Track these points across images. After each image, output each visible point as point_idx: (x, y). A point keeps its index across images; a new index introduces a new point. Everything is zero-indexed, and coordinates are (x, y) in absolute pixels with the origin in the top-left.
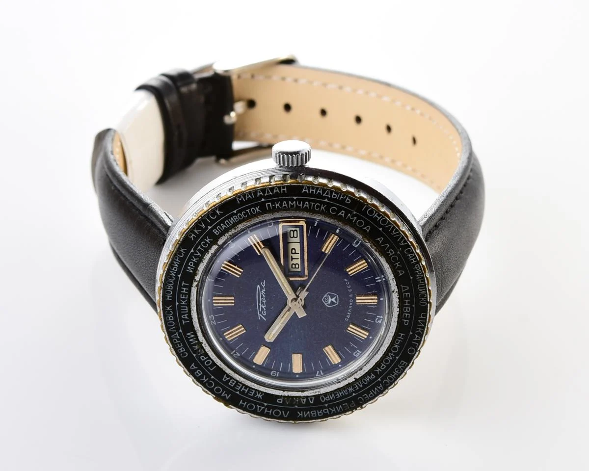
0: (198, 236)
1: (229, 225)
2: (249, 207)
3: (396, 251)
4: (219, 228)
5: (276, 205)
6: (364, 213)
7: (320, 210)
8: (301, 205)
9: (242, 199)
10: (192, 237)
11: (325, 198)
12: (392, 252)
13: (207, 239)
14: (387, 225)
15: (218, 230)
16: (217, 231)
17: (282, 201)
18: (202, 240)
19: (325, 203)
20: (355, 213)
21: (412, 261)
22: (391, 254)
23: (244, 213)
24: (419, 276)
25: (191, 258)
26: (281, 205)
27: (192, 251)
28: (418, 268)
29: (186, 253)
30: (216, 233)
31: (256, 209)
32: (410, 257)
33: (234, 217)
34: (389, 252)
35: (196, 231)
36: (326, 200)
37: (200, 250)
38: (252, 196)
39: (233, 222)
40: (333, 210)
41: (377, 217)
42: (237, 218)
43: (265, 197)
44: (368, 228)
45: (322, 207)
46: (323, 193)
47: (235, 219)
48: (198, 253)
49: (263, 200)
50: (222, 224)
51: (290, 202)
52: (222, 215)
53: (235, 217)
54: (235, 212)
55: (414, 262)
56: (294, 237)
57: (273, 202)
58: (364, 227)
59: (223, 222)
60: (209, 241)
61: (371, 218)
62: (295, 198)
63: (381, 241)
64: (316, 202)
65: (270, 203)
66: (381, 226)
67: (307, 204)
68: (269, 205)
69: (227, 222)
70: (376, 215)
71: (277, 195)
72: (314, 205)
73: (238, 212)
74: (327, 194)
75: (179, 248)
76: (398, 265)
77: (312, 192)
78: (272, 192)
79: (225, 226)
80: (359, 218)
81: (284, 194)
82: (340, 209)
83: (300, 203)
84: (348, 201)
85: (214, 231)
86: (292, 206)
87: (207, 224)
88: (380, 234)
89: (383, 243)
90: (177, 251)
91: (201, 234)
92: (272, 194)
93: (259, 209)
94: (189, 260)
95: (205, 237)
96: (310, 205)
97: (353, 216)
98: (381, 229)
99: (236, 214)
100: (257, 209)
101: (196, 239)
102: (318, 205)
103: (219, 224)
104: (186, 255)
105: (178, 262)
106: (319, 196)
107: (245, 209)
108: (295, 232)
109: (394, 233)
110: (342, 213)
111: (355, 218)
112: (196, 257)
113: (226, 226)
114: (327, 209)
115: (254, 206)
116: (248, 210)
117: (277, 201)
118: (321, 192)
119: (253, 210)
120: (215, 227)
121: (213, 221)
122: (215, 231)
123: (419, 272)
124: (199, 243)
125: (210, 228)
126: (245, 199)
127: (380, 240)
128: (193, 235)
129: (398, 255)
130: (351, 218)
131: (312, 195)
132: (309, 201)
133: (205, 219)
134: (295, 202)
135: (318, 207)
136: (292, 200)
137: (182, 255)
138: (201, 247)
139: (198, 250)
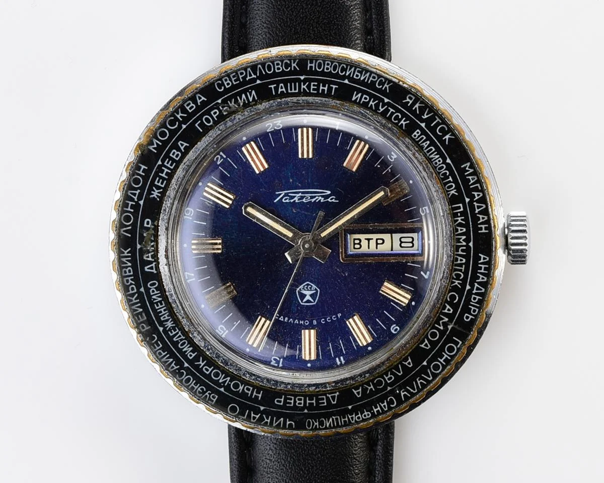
0: (410, 109)
1: (428, 152)
2: (455, 181)
3: (391, 385)
4: (423, 138)
5: (459, 219)
6: (449, 340)
7: (453, 278)
8: (460, 253)
9: (468, 171)
10: (408, 100)
11: (472, 285)
12: (390, 379)
13: (405, 121)
14: (431, 371)
15: (419, 136)
16: (417, 135)
17: (466, 226)
18: (404, 115)
19: (464, 285)
20: (450, 327)
21: (376, 407)
22: (386, 378)
23: (446, 173)
24: (352, 418)
25: (376, 98)
26: (460, 225)
27: (386, 100)
28: (365, 416)
29: (383, 92)
30: (415, 133)
31: (453, 190)
32: (382, 405)
33: (440, 159)
34: (389, 376)
35: (417, 106)
36: (468, 287)
37: (387, 111)
38: (472, 184)
39: (432, 158)
40: (453, 297)
41: (444, 358)
42: (438, 163)
43: (471, 203)
44: (426, 345)
45: (457, 282)
46: (479, 283)
47: (437, 161)
48: (382, 108)
49: (467, 200)
50: (428, 142)
51: (464, 237)
52: (443, 142)
53: (439, 161)
54: (448, 161)
55: (375, 410)
56: (401, 242)
57: (464, 213)
58: (428, 340)
59: (432, 143)
60: (402, 124)
61: (442, 349)
62: (471, 244)
63: (406, 363)
64: (466, 273)
65: (462, 209)
66: (429, 363)
67: (461, 260)
68: (459, 208)
69: (431, 149)
70: (446, 356)
71: (475, 219)
72: (461, 271)
73: (448, 165)
74: (478, 289)
75: (390, 81)
76: (369, 388)
77: (481, 268)
78: (480, 213)
79: (426, 146)
80: (442, 333)
81: (476, 229)
82: (455, 307)
83: (462, 251)
84: (467, 318)
85: (418, 130)
86: (458, 240)
87: (428, 121)
88: (416, 362)
89: (404, 367)
90: (386, 79)
91: (413, 112)
92: (477, 212)
93: (453, 194)
94: (371, 96)
95: (408, 118)
96: (461, 265)
97: (445, 325)
98: (425, 363)
99: (444, 162)
100: (453, 192)
101: (405, 105)
102: (460, 275)
103: (429, 138)
104: (379, 91)
105: (368, 80)
106: (475, 277)
107: (452, 174)
108: (411, 245)
109: (419, 382)
110: (448, 309)
111: (442, 328)
112: (377, 106)
113: (426, 149)
114: (455, 289)
115: (458, 188)
116: (451, 179)
117: (466, 220)
118: (480, 280)
119: (452, 186)
120: (423, 132)
121: (433, 130)
122: (418, 133)
123: (359, 418)
124: (398, 110)
125: (423, 125)
126: (468, 175)
127: (409, 363)
128: (411, 102)
129: (385, 388)
130: (441, 322)
131: (476, 268)
132: (467, 264)
133: (436, 119)
134: (464, 244)
135: (458, 276)
136: (467, 240)
137: (379, 85)
138: (392, 113)
139: (387, 108)
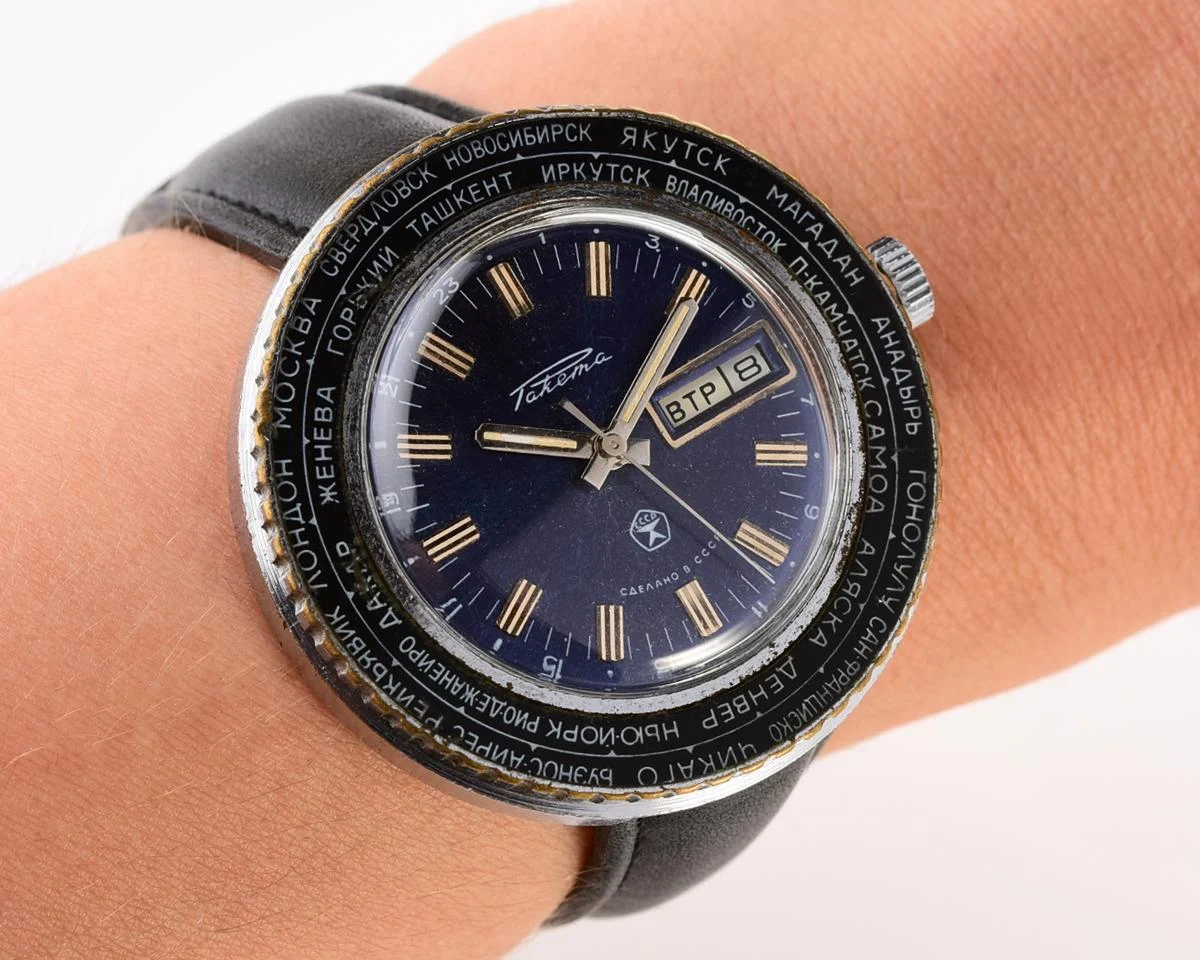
0: (639, 150)
1: (705, 201)
2: (771, 226)
3: (861, 598)
4: (684, 184)
5: (810, 281)
6: (906, 479)
8: (843, 333)
9: (781, 199)
10: (628, 137)
11: (890, 375)
12: (854, 590)
13: (642, 173)
14: (907, 543)
15: (677, 185)
16: (673, 184)
17: (827, 286)
18: (635, 164)
19: (877, 381)
20: (895, 458)
21: (861, 648)
22: (849, 592)
23: (750, 220)
24: (834, 685)
25: (578, 160)
26: (818, 289)
27: (596, 155)
28: (851, 670)
29: (583, 145)
30: (669, 183)
31: (775, 241)
32: (866, 639)
33: (729, 203)
34: (851, 586)
35: (647, 138)
36: (885, 381)
37: (606, 171)
38: (798, 217)
39: (716, 208)
40: (873, 408)
41: (915, 511)
42: (730, 211)
43: (813, 246)
44: (877, 506)
45: (864, 381)
46: (897, 365)
47: (726, 209)
48: (597, 170)
49: (805, 245)
50: (696, 187)
51: (834, 306)
52: (717, 175)
53: (730, 207)
54: (743, 200)
55: (861, 653)
57: (813, 269)
58: (876, 496)
59: (704, 185)
60: (641, 179)
61: (904, 500)
62: (851, 311)
63: (864, 552)
64: (869, 360)
65: (806, 265)
66: (897, 531)
67: (851, 344)
68: (800, 264)
69: (707, 195)
70: (915, 506)
71: (834, 268)
72: (859, 360)
73: (745, 206)
74: (901, 375)
75: (585, 122)
76: (833, 622)
77: (886, 341)
78: (835, 255)
79: (696, 194)
80: (889, 473)
81: (845, 283)
82: (884, 421)
83: (844, 328)
84: (912, 428)
85: (671, 177)
86: (830, 314)
87: (677, 155)
88: (879, 541)
89: (864, 558)
90: (577, 120)
91: (647, 152)
92: (829, 257)
93: (779, 248)
94: (569, 160)
95: (644, 166)
96: (855, 352)
97: (886, 457)
98: (892, 536)
99: (738, 205)
100: (777, 244)
101: (629, 148)
102: (864, 368)
103: (693, 180)
104: (577, 146)
105: (551, 139)
106: (886, 360)
107: (760, 217)
109: (899, 571)
110: (877, 431)
111: (884, 466)
112: (586, 170)
113: (699, 199)
114: (868, 393)
115: (781, 235)
116: (762, 226)
117: (821, 277)
118: (896, 359)
119: (770, 237)
120: (680, 175)
121: (691, 164)
122: (672, 180)
123: (844, 679)
124: (622, 161)
125: (673, 164)
126: (785, 205)
127: (868, 548)
128: (634, 138)
129: (856, 608)
130: (877, 457)
131: (880, 344)
132: (862, 343)
133: (687, 145)
134: (841, 315)
135: (861, 371)
136: (842, 308)
137: (572, 137)
138: (617, 170)
139: (604, 165)
